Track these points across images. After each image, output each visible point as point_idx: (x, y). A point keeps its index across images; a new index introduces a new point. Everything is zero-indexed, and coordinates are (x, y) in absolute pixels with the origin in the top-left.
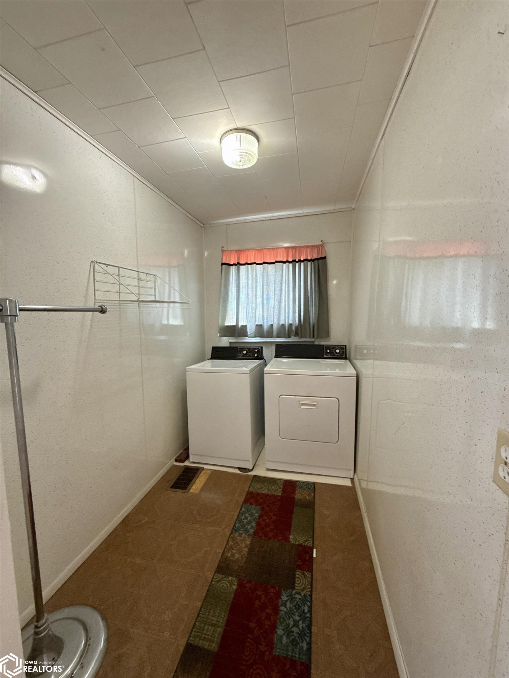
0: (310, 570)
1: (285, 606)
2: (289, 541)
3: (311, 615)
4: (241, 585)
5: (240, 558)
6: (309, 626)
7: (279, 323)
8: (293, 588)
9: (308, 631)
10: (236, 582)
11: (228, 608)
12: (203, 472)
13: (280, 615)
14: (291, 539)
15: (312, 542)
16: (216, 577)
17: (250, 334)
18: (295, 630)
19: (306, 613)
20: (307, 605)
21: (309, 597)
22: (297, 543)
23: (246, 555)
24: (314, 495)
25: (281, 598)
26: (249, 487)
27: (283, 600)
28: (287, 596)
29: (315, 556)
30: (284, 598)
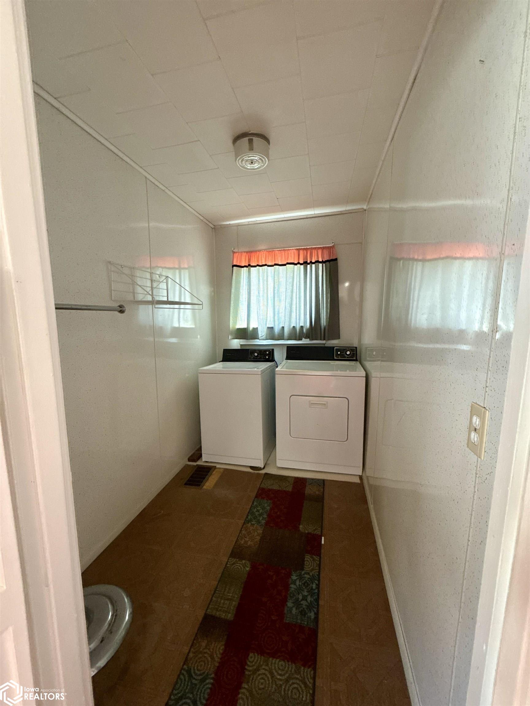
0: (319, 555)
1: (295, 584)
2: (299, 530)
3: (319, 591)
4: (253, 567)
5: (253, 545)
6: (317, 600)
7: (290, 325)
8: (302, 569)
9: (316, 604)
10: (249, 564)
11: (242, 586)
12: (216, 470)
13: (291, 591)
14: (301, 529)
15: (320, 531)
16: (230, 561)
17: (261, 337)
18: (304, 603)
19: (314, 590)
20: (315, 582)
21: (317, 577)
22: (307, 532)
23: (259, 542)
24: (324, 490)
25: (290, 577)
26: (261, 484)
27: (293, 579)
28: (296, 576)
29: (323, 542)
30: (294, 577)
